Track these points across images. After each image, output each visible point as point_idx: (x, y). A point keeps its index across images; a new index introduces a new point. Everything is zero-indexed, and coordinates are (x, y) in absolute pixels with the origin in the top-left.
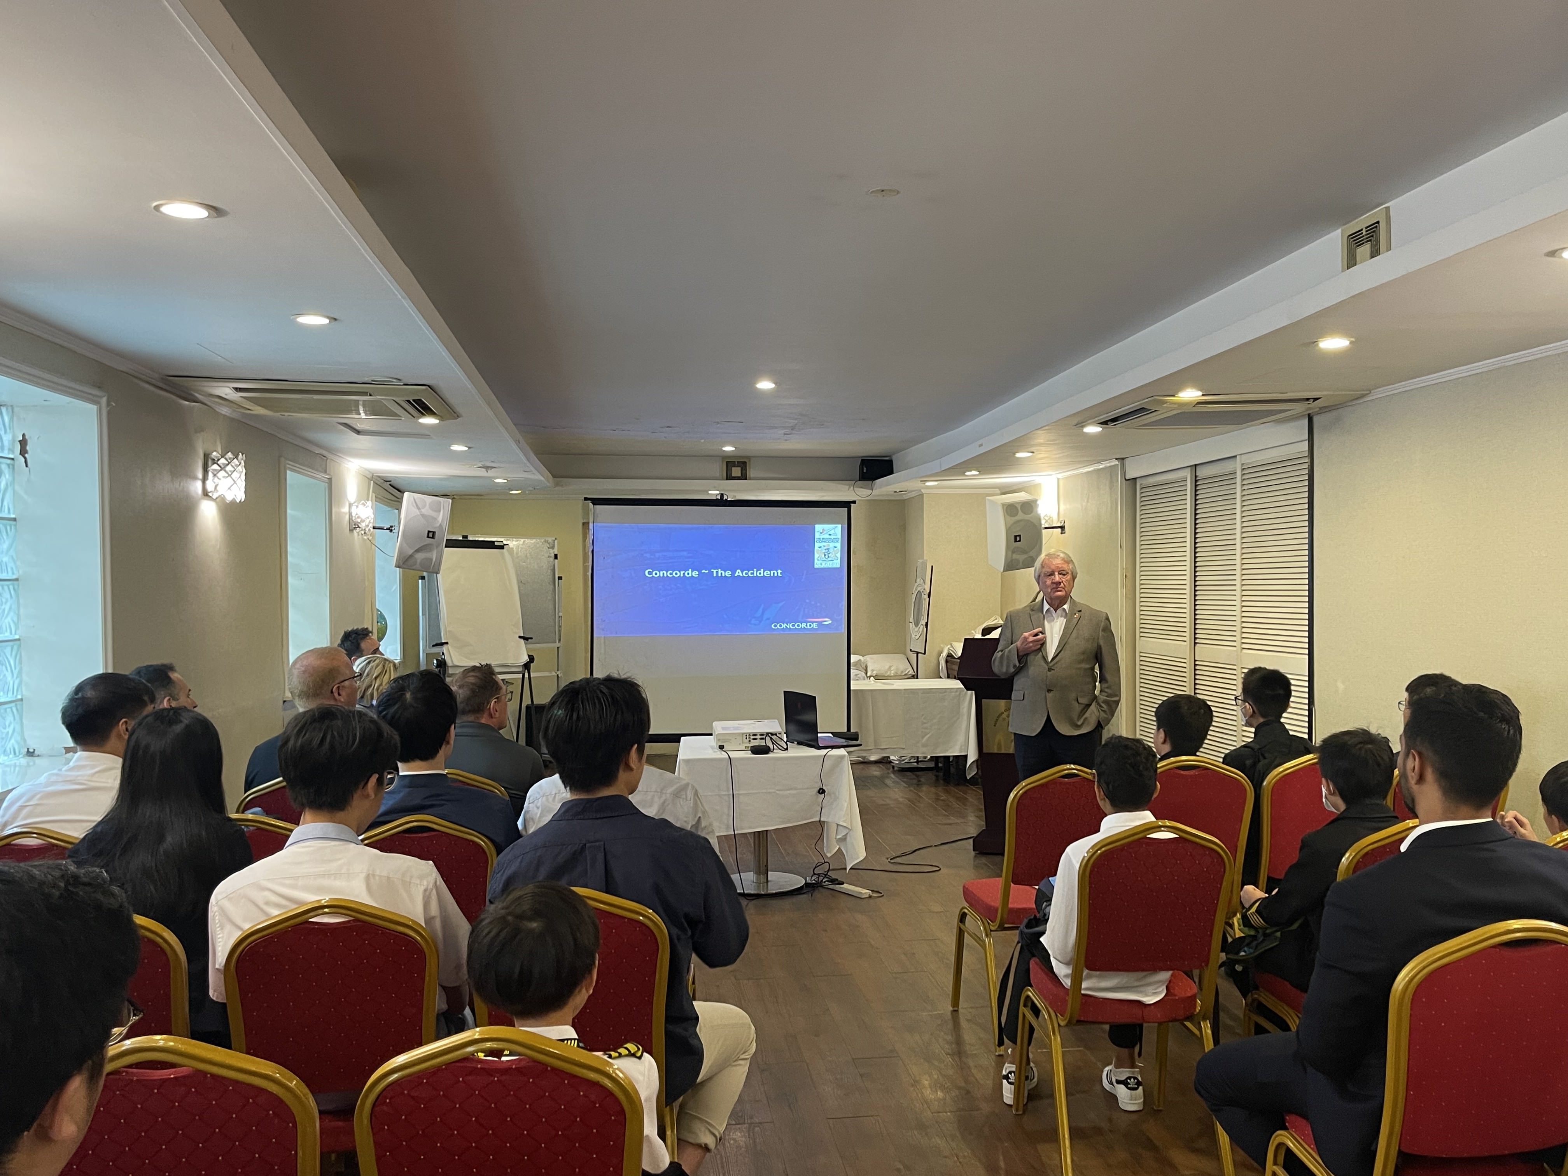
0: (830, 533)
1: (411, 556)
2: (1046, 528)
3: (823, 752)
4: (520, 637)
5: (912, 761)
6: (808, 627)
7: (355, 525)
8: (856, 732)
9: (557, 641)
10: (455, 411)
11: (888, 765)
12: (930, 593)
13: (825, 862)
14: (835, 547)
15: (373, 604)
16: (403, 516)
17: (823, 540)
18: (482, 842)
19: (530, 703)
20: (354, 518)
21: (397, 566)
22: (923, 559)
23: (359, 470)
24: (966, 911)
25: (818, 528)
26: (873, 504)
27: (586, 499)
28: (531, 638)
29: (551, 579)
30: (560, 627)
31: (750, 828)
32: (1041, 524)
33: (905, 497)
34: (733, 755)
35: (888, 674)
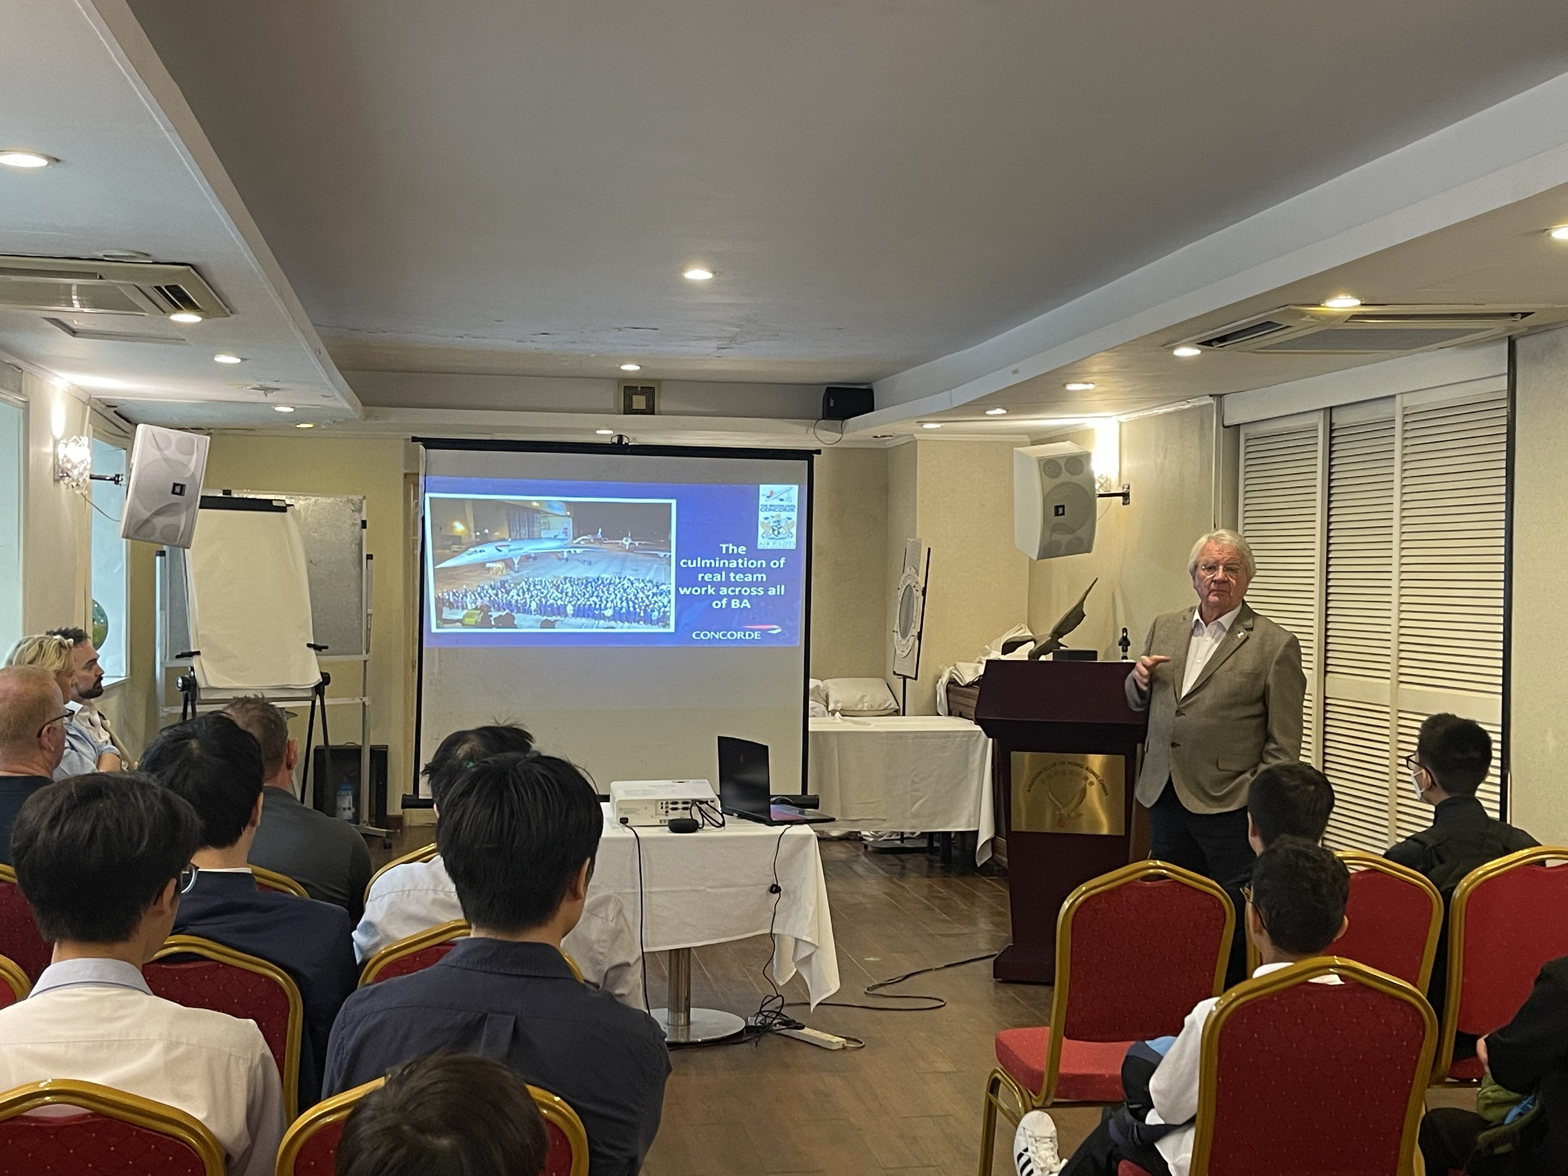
0: (781, 497)
1: (147, 521)
2: (1101, 496)
3: (778, 830)
4: (309, 645)
5: (892, 838)
6: (747, 637)
7: (62, 472)
8: (815, 796)
9: (364, 652)
10: (228, 305)
11: (859, 844)
12: (925, 588)
13: (778, 996)
14: (790, 519)
15: (86, 593)
16: (135, 460)
17: (772, 508)
18: (279, 977)
19: (323, 743)
20: (61, 462)
21: (126, 536)
22: (914, 537)
23: (69, 389)
24: (999, 1077)
25: (764, 489)
26: (841, 453)
27: (414, 439)
28: (326, 648)
29: (357, 559)
30: (368, 630)
31: (667, 943)
32: (1094, 490)
33: (890, 444)
34: (642, 833)
35: (860, 707)
